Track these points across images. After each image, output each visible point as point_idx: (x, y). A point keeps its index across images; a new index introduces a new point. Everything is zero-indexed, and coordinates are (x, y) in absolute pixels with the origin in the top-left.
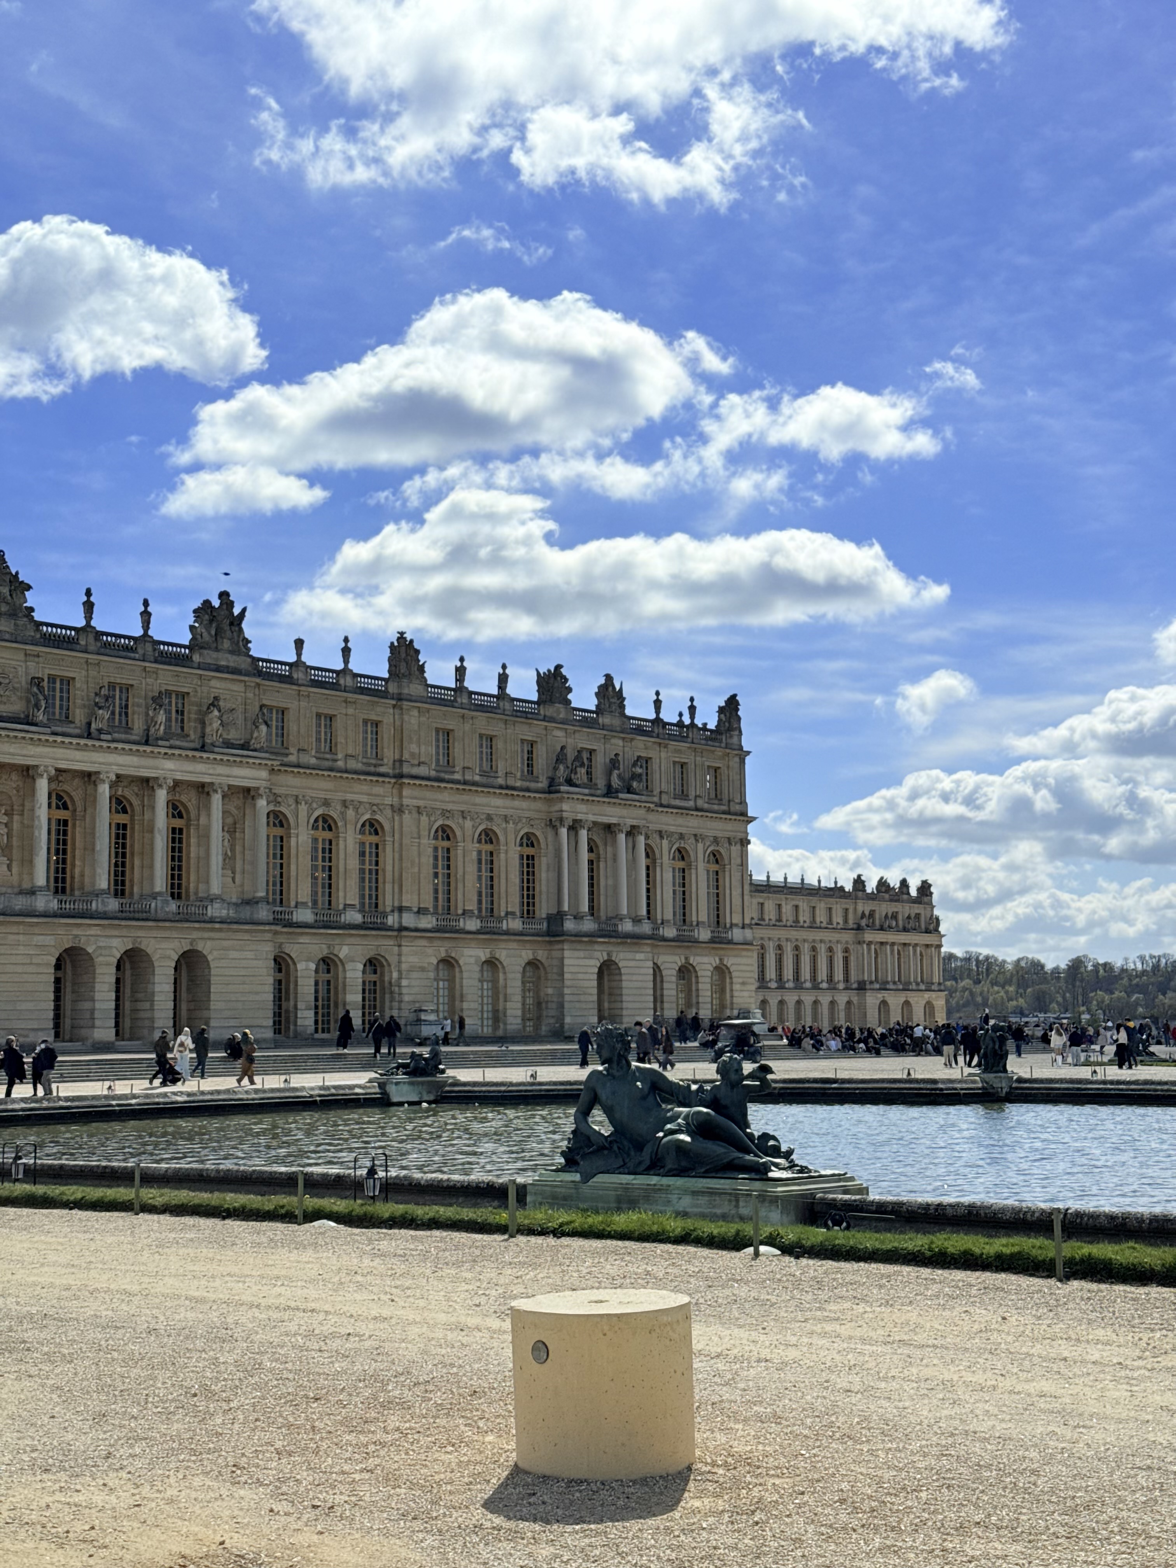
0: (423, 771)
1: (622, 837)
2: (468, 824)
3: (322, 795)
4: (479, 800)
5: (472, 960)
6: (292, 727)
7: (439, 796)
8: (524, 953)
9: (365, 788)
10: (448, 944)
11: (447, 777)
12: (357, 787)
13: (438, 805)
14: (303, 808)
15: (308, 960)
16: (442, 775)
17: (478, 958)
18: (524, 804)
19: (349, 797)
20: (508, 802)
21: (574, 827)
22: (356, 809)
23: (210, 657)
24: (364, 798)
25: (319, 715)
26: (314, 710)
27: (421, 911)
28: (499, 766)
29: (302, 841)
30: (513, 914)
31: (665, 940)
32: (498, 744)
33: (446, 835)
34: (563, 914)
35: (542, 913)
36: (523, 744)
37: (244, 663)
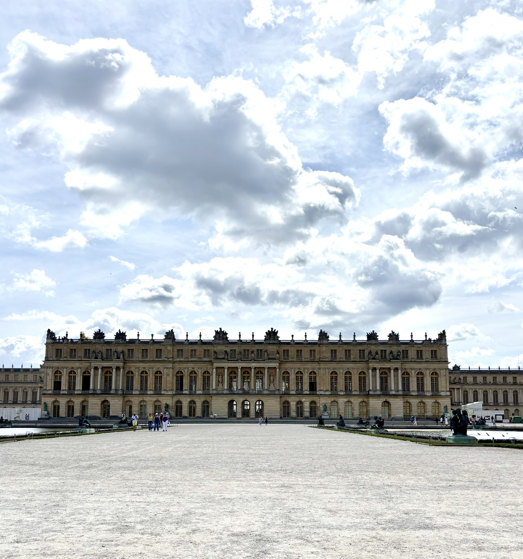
0: (326, 360)
1: (392, 371)
2: (341, 371)
3: (298, 367)
4: (344, 365)
5: (342, 401)
6: (290, 353)
7: (332, 365)
8: (359, 399)
9: (310, 365)
10: (334, 398)
11: (334, 360)
12: (308, 365)
13: (331, 367)
14: (293, 370)
15: (294, 402)
16: (333, 360)
17: (344, 401)
18: (360, 365)
19: (306, 367)
20: (355, 365)
21: (374, 369)
22: (308, 369)
23: (268, 341)
24: (310, 367)
25: (297, 350)
26: (296, 349)
28: (352, 356)
29: (293, 377)
30: (356, 391)
31: (412, 395)
32: (352, 352)
33: (336, 373)
34: (370, 390)
35: (367, 390)
36: (360, 350)
37: (276, 342)
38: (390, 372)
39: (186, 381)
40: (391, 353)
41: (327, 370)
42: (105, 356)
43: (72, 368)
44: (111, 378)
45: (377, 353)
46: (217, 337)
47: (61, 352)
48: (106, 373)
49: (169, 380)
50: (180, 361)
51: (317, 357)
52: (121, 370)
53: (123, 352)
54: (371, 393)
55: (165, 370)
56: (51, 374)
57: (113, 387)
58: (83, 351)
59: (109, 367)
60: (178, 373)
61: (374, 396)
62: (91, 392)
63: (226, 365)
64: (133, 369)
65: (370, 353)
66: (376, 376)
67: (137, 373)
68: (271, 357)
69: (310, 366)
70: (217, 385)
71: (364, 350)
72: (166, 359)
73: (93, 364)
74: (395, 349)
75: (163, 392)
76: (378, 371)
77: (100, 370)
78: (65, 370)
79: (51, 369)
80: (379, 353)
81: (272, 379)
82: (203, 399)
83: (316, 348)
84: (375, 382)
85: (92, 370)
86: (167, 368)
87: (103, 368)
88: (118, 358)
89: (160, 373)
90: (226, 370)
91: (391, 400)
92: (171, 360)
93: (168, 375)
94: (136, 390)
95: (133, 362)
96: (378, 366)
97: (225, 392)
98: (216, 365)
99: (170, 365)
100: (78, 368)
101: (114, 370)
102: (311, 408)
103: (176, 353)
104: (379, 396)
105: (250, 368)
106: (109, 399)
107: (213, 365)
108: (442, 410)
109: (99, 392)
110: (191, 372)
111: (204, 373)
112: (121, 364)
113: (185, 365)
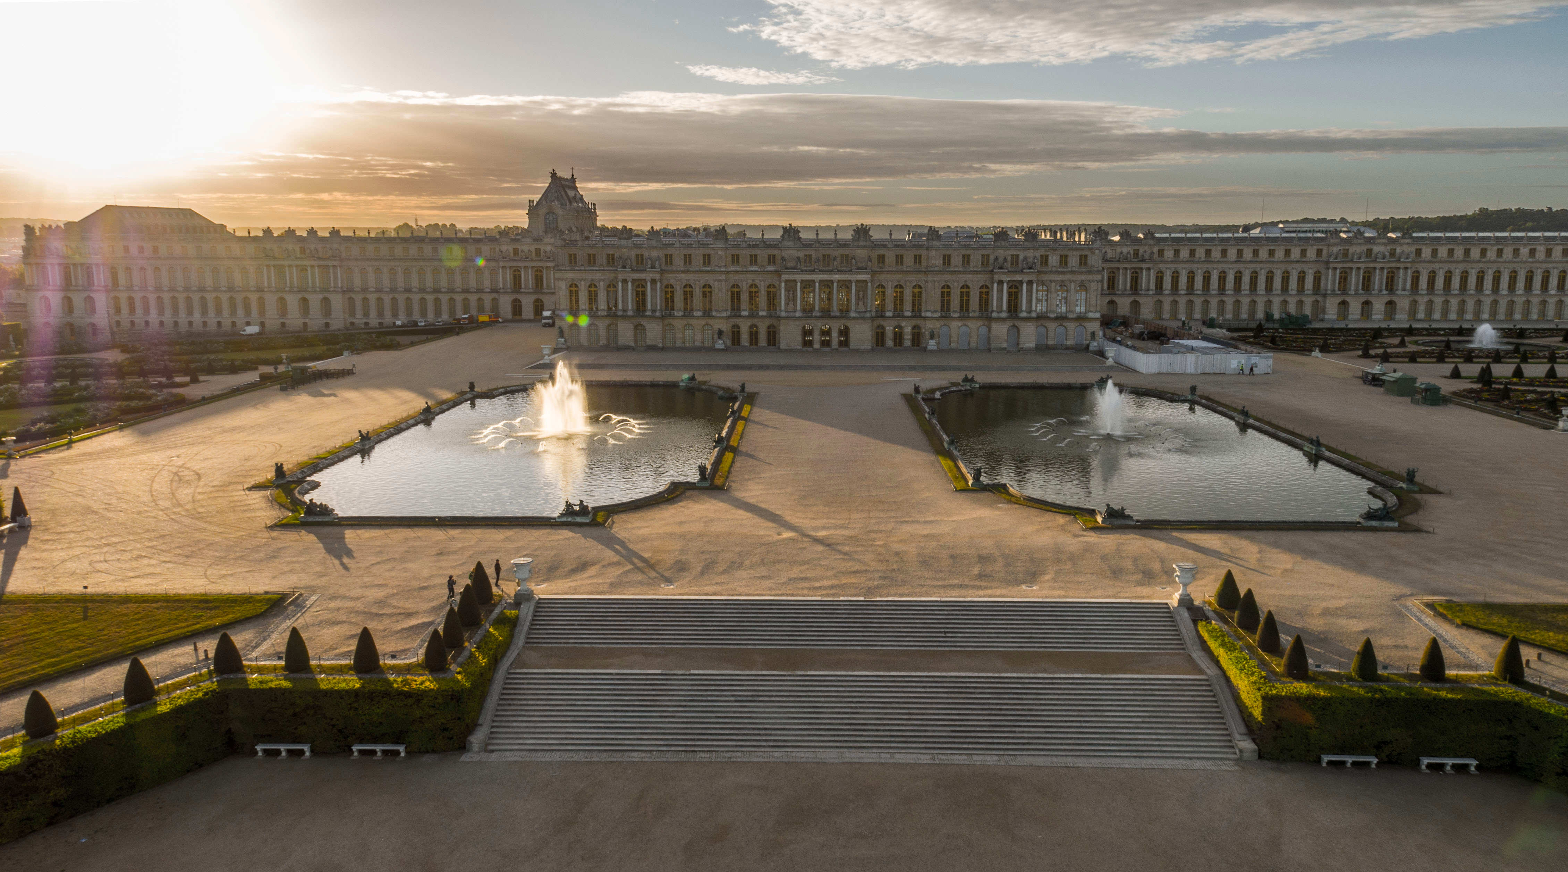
0: (936, 269)
1: (1025, 285)
2: (956, 284)
3: (898, 279)
4: (960, 276)
5: (956, 325)
6: (886, 260)
7: (943, 276)
8: (979, 323)
9: (914, 275)
10: (945, 321)
12: (911, 275)
13: (942, 279)
14: (890, 283)
15: (890, 326)
17: (958, 325)
18: (982, 276)
19: (908, 278)
20: (975, 276)
21: (1000, 283)
22: (911, 282)
23: (856, 243)
25: (896, 255)
27: (935, 311)
28: (972, 264)
29: (890, 292)
30: (974, 311)
31: (1048, 317)
32: (972, 257)
33: (948, 287)
34: (993, 311)
35: (990, 310)
36: (983, 256)
37: (868, 243)
38: (1022, 286)
39: (745, 297)
40: (1025, 258)
41: (937, 284)
42: (634, 264)
43: (592, 280)
44: (644, 294)
45: (1005, 260)
46: (786, 237)
47: (575, 258)
48: (638, 286)
49: (721, 296)
50: (736, 272)
51: (924, 264)
52: (659, 284)
53: (658, 259)
54: (994, 315)
55: (716, 283)
56: (564, 287)
57: (649, 306)
58: (604, 258)
59: (641, 280)
60: (733, 286)
61: (998, 319)
62: (620, 313)
63: (799, 277)
64: (672, 282)
65: (996, 259)
66: (1002, 291)
67: (678, 288)
68: (860, 265)
69: (913, 278)
70: (787, 304)
71: (988, 256)
72: (717, 269)
73: (620, 277)
74: (1030, 254)
75: (714, 313)
76: (1005, 285)
77: (630, 284)
78: (583, 283)
79: (564, 282)
80: (1009, 259)
81: (861, 296)
82: (768, 322)
83: (923, 252)
84: (1000, 299)
85: (620, 284)
86: (720, 281)
87: (634, 281)
88: (653, 267)
89: (710, 287)
90: (799, 284)
91: (1021, 325)
92: (723, 269)
93: (721, 290)
94: (678, 310)
95: (672, 272)
96: (1006, 278)
97: (798, 314)
98: (785, 277)
99: (723, 277)
100: (600, 280)
101: (649, 284)
102: (913, 335)
103: (730, 259)
104: (1004, 319)
105: (832, 281)
106: (644, 322)
107: (780, 276)
108: (1089, 337)
109: (630, 313)
110: (751, 286)
111: (769, 286)
112: (657, 276)
113: (742, 276)
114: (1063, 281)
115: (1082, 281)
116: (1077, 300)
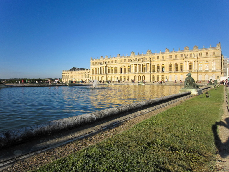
3: (158, 63)
4: (175, 61)
6: (155, 58)
7: (170, 61)
9: (162, 62)
10: (170, 74)
15: (156, 76)
17: (174, 75)
20: (179, 61)
27: (168, 71)
28: (178, 57)
29: (156, 67)
30: (179, 71)
31: (202, 72)
33: (171, 64)
36: (181, 55)
37: (150, 54)
39: (123, 70)
40: (194, 54)
41: (168, 64)
48: (103, 68)
49: (118, 70)
51: (165, 58)
52: (106, 67)
53: (107, 62)
58: (98, 62)
60: (121, 67)
65: (184, 55)
67: (110, 68)
68: (148, 60)
73: (100, 66)
75: (117, 74)
78: (94, 68)
80: (189, 55)
81: (148, 68)
82: (127, 75)
83: (164, 55)
84: (186, 67)
89: (116, 67)
92: (119, 63)
94: (110, 73)
95: (109, 65)
100: (97, 67)
102: (162, 78)
105: (141, 64)
110: (124, 67)
111: (128, 67)
114: (207, 60)
115: (214, 60)
116: (212, 66)
